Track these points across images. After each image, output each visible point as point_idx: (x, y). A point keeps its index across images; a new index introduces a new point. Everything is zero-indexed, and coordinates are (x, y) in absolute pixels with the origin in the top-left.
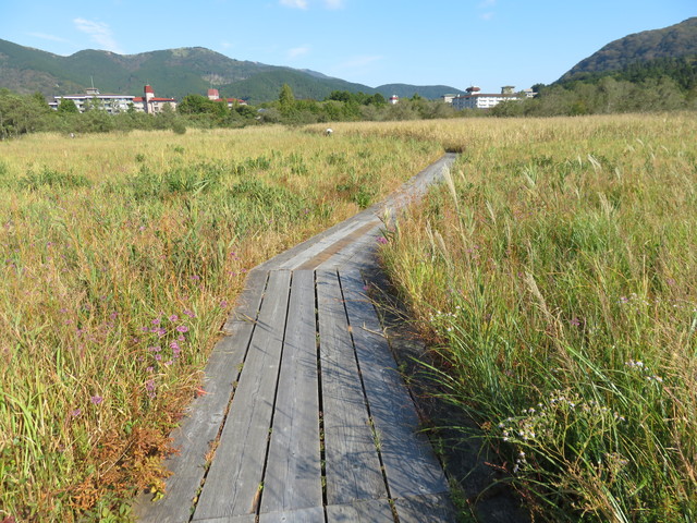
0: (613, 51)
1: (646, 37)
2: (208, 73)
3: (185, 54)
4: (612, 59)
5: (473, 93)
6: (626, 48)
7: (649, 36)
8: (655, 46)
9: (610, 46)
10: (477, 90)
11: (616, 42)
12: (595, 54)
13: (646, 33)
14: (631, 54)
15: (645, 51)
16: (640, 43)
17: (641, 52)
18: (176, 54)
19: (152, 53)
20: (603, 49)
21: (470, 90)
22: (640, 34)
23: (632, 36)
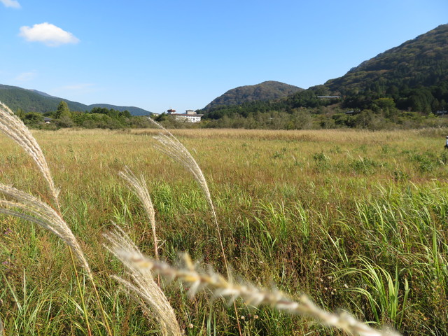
0: (232, 94)
4: (231, 99)
5: (172, 113)
6: (238, 94)
7: (249, 88)
8: (252, 94)
9: (230, 92)
10: (174, 111)
11: (233, 90)
13: (246, 86)
14: (241, 97)
15: (247, 96)
16: (244, 92)
17: (245, 96)
20: (226, 93)
21: (170, 111)
23: (240, 87)
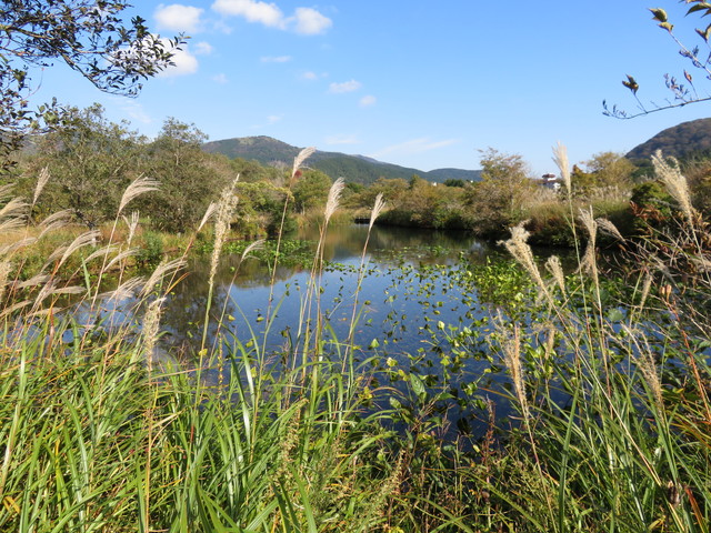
0: (667, 138)
1: (700, 125)
2: (273, 159)
3: (251, 142)
4: (667, 145)
5: (549, 179)
6: (680, 136)
7: (703, 124)
9: (664, 133)
10: (553, 176)
11: (670, 129)
12: (650, 141)
13: (700, 121)
14: (687, 141)
15: (701, 138)
16: (694, 131)
17: (696, 138)
18: (242, 142)
19: (220, 142)
20: (657, 136)
22: (694, 122)
23: (686, 124)
